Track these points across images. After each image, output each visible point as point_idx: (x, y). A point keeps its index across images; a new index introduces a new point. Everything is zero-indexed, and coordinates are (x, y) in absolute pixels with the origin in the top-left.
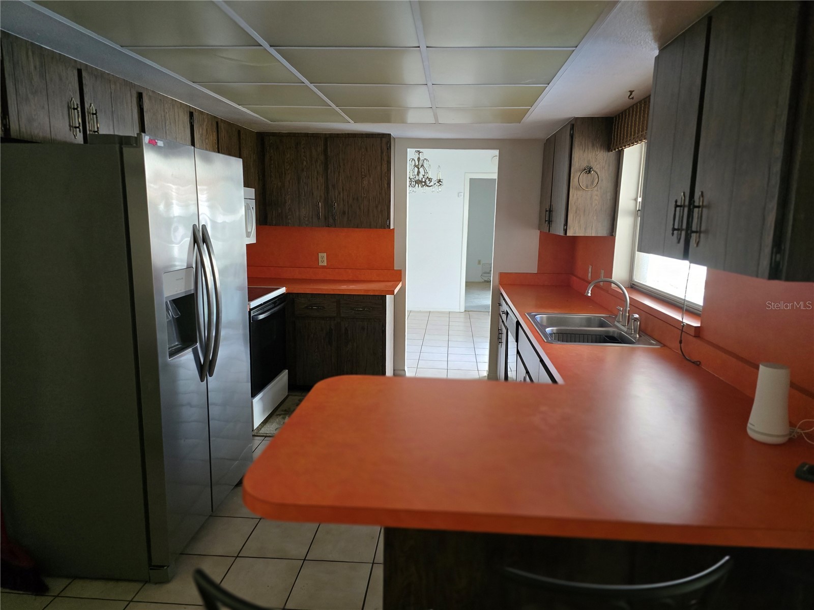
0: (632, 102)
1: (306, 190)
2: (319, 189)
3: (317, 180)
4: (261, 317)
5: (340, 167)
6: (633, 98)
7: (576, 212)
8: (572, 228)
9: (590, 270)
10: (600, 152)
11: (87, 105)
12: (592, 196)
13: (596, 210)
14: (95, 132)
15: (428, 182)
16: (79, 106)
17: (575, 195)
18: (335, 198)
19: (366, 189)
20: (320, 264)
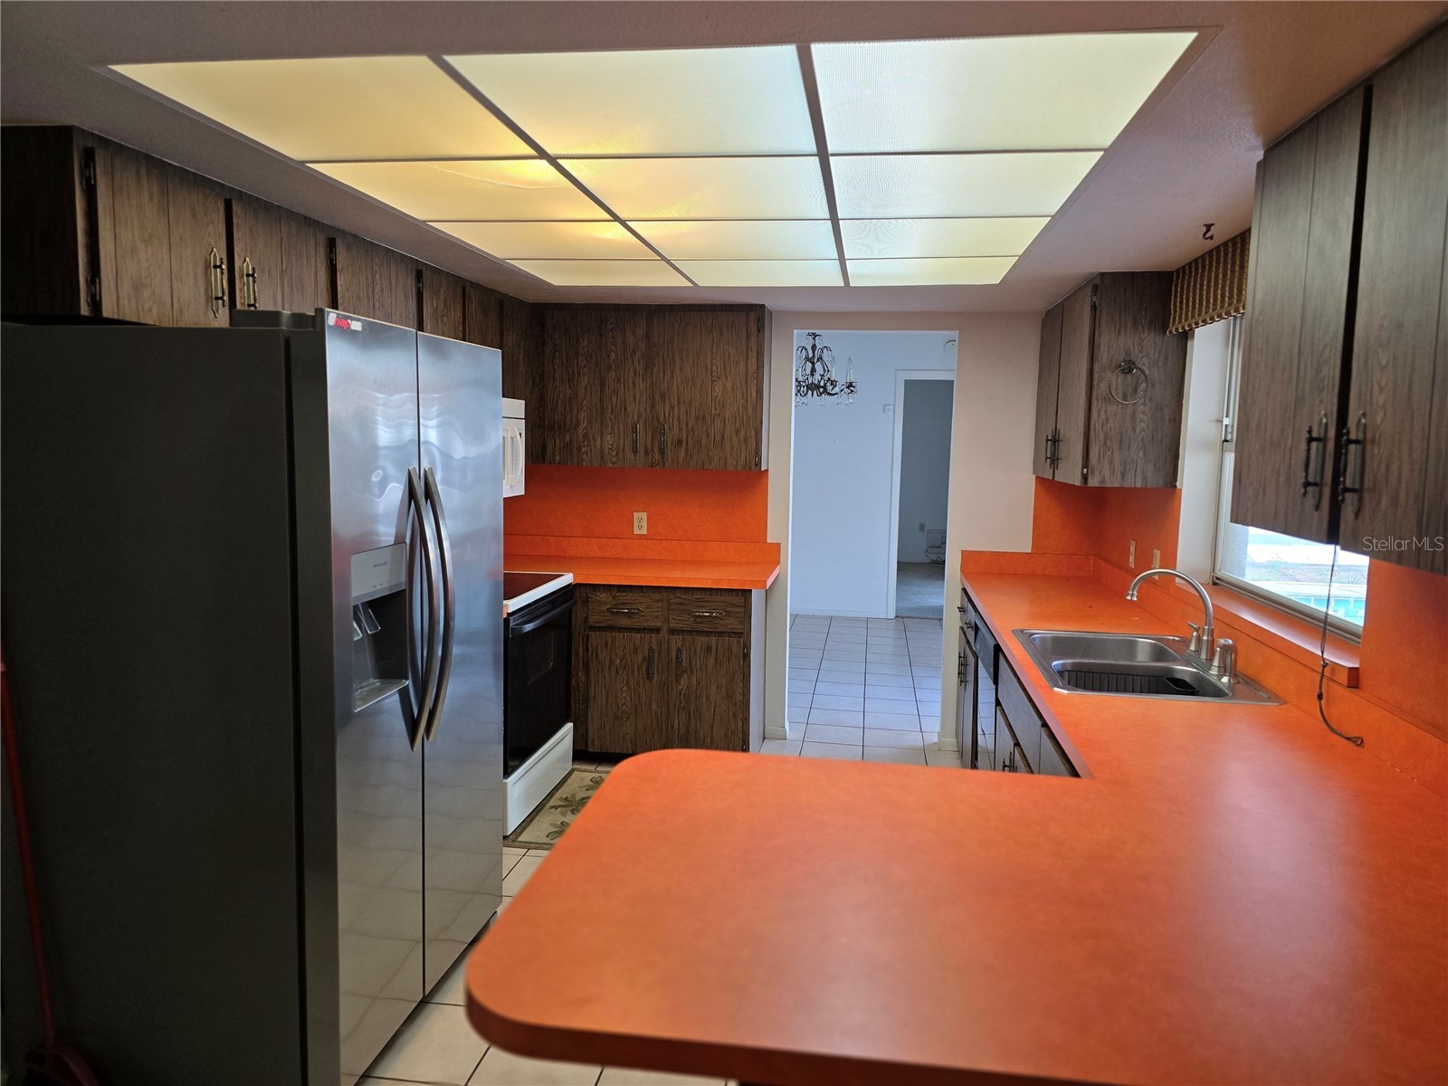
0: (1210, 245)
1: (614, 402)
2: (637, 400)
3: (634, 383)
4: (528, 627)
5: (675, 362)
6: (1211, 238)
7: (1105, 443)
8: (1097, 473)
9: (1132, 549)
10: (1149, 334)
11: (240, 259)
12: (1134, 414)
13: (1143, 439)
14: (249, 305)
15: (829, 387)
16: (225, 261)
17: (1103, 413)
18: (665, 416)
19: (719, 402)
20: (636, 531)
